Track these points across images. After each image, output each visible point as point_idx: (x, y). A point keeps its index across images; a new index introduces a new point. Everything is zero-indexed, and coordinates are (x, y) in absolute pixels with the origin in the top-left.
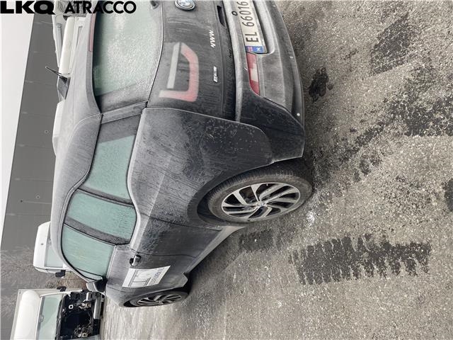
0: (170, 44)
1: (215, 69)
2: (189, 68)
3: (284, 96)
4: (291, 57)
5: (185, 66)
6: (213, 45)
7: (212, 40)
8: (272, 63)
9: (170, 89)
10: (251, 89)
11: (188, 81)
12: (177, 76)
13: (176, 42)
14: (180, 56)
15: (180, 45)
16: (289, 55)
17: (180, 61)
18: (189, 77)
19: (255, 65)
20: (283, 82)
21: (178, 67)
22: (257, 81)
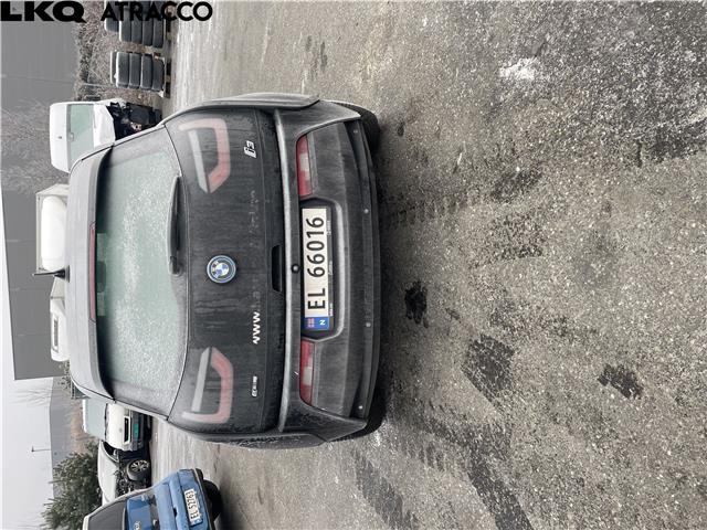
0: (196, 350)
1: (255, 379)
2: (220, 386)
3: (342, 401)
4: (368, 325)
5: (216, 383)
6: (256, 340)
7: (256, 329)
8: (335, 353)
9: (195, 413)
10: (300, 400)
11: (218, 403)
12: (204, 397)
13: (205, 348)
14: (210, 369)
15: (211, 350)
16: (366, 321)
17: (208, 378)
18: (219, 398)
19: (310, 360)
20: (344, 382)
21: (205, 386)
22: (310, 384)
